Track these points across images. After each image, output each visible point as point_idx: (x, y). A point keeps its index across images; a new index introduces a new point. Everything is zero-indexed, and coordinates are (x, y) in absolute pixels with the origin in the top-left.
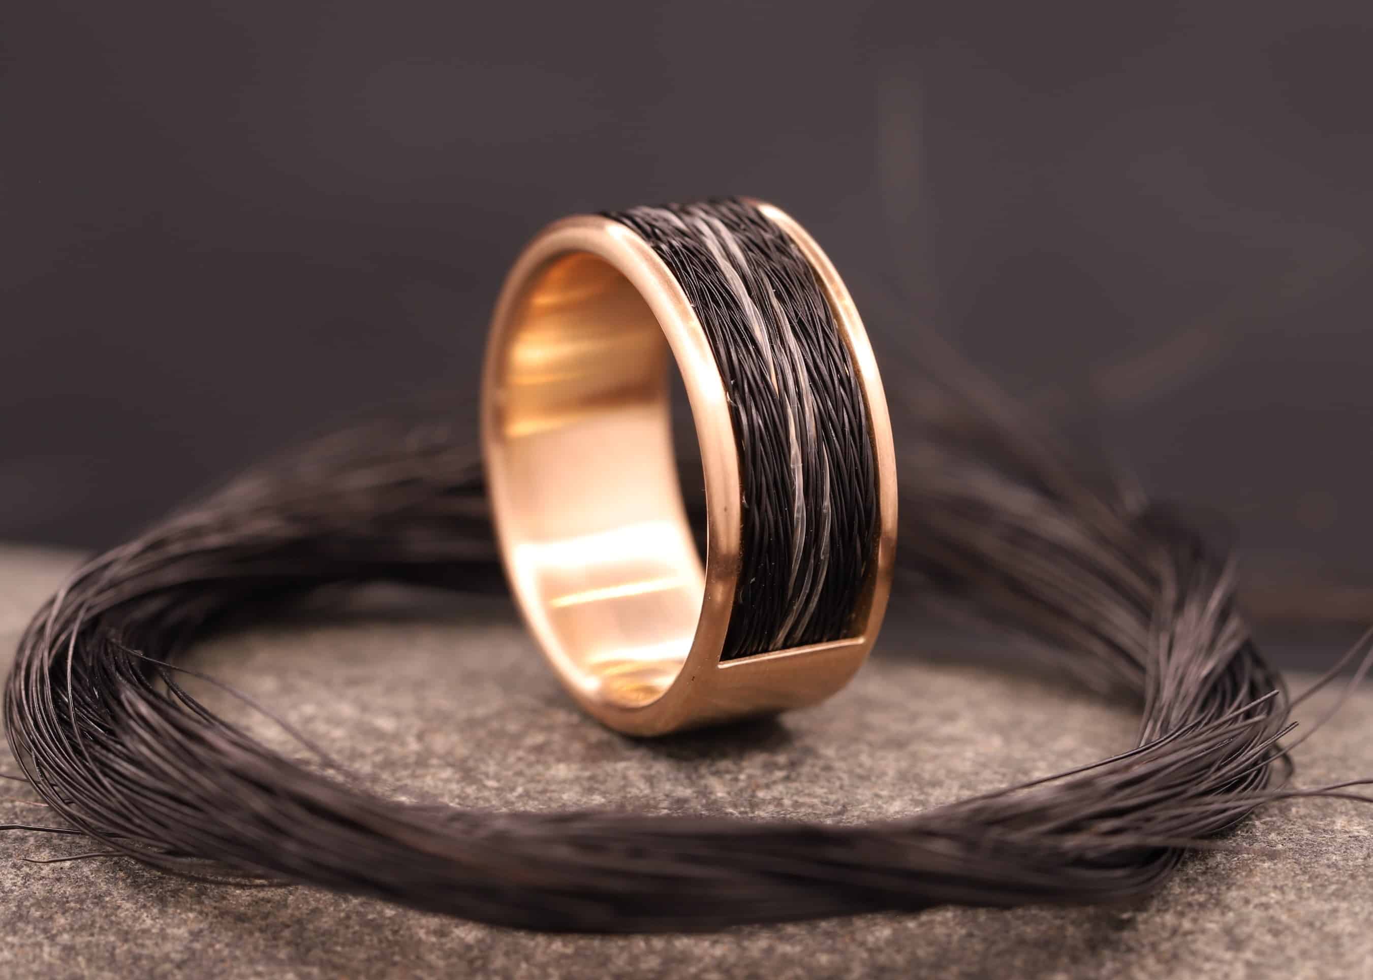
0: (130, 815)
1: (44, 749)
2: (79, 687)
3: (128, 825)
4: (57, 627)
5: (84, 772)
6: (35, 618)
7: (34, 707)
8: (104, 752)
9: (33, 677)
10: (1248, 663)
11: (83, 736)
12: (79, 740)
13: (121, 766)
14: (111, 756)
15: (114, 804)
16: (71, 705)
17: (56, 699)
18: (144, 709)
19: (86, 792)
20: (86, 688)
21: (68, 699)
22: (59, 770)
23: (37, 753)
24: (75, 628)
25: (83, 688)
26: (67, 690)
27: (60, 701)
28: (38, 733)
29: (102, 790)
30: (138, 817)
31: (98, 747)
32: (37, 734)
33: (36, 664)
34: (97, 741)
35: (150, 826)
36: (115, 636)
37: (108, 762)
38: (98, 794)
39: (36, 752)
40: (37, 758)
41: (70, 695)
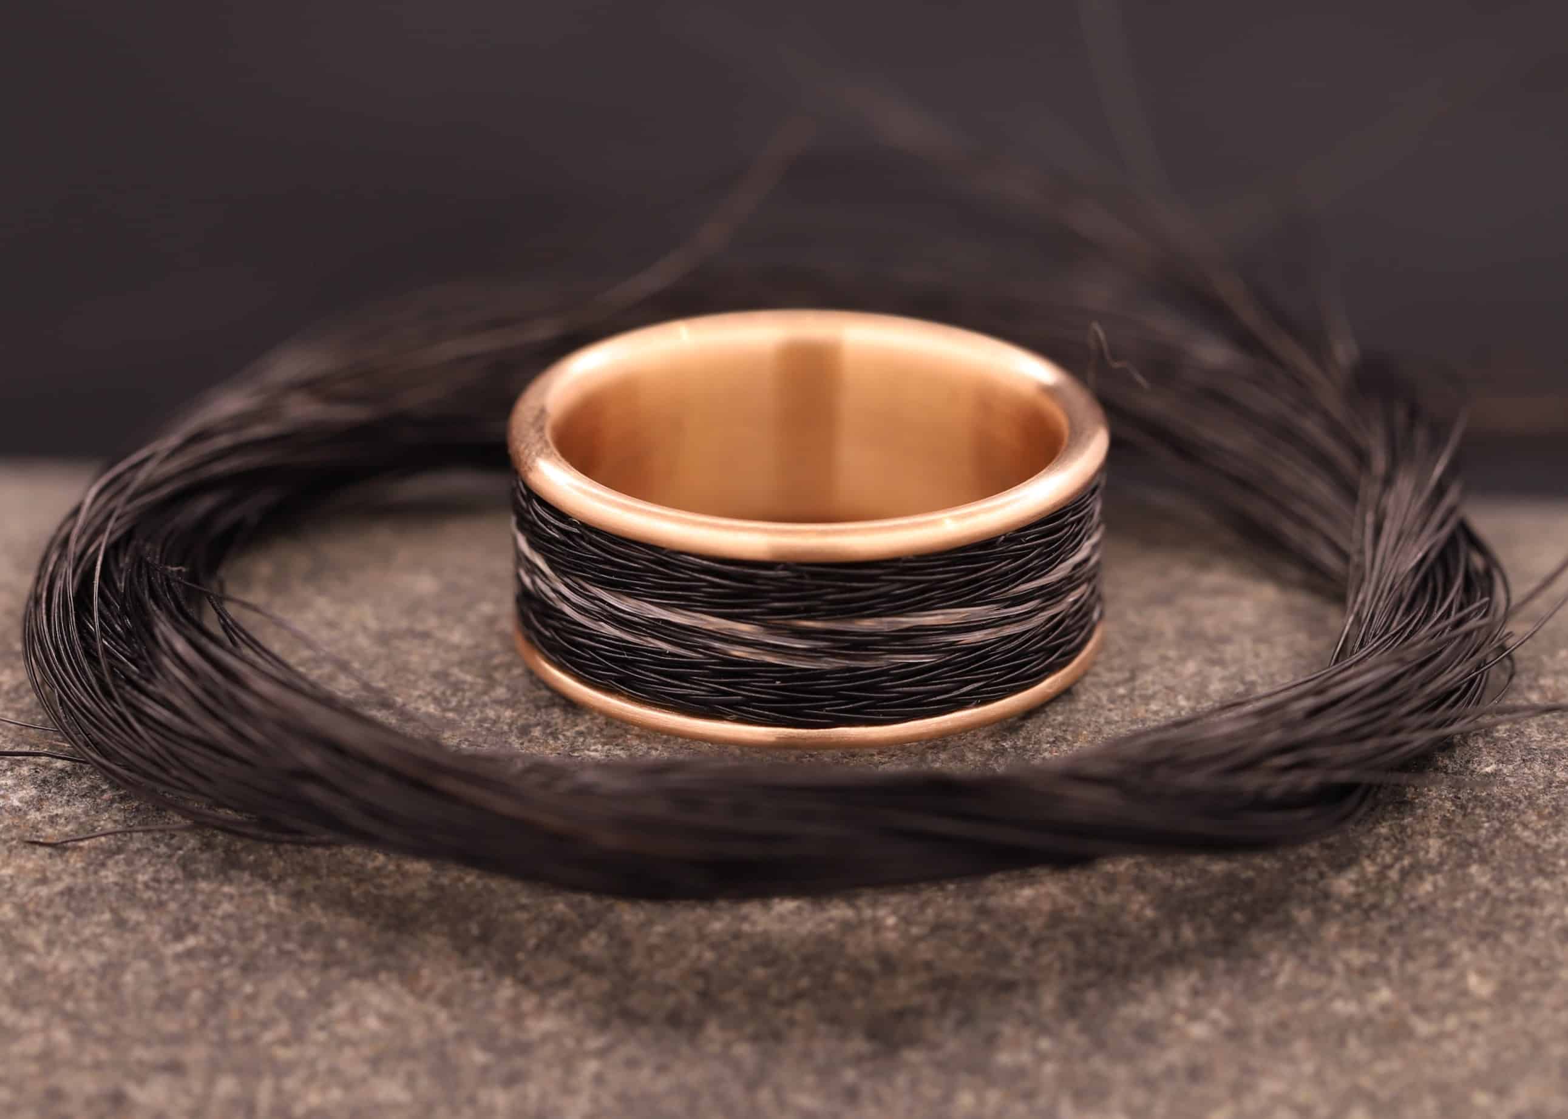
0: (166, 766)
1: (68, 686)
2: (106, 613)
3: (164, 776)
4: (84, 540)
5: (113, 714)
6: (60, 529)
7: (56, 637)
8: (135, 693)
9: (55, 600)
10: (1463, 545)
11: (113, 673)
12: (108, 679)
13: (154, 709)
14: (143, 698)
15: (146, 751)
16: (98, 634)
17: (82, 627)
18: (180, 646)
19: (116, 737)
20: (115, 614)
21: (95, 626)
22: (84, 711)
23: (61, 692)
24: (104, 540)
25: (112, 613)
26: (93, 618)
27: (85, 631)
28: (61, 666)
29: (134, 735)
30: (176, 768)
31: (128, 688)
32: (60, 668)
33: (59, 584)
34: (129, 681)
35: (190, 778)
36: (151, 552)
37: (140, 705)
38: (127, 739)
39: (59, 690)
40: (59, 695)
41: (97, 624)
